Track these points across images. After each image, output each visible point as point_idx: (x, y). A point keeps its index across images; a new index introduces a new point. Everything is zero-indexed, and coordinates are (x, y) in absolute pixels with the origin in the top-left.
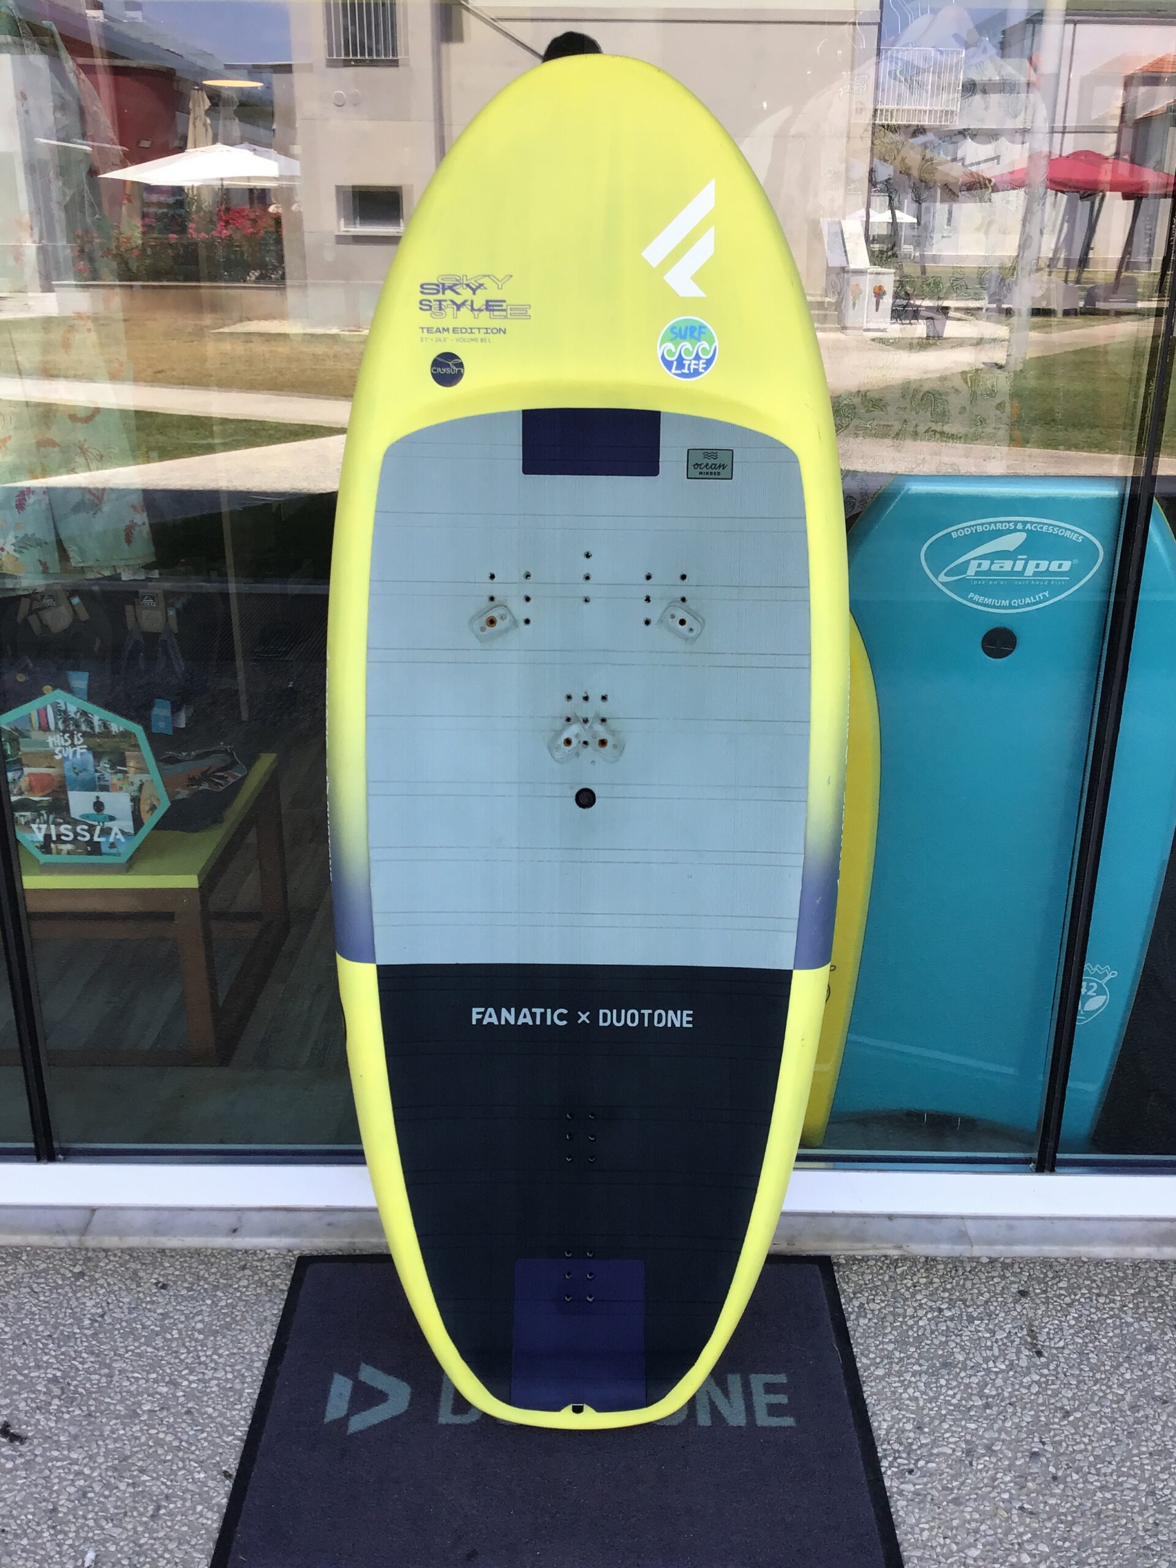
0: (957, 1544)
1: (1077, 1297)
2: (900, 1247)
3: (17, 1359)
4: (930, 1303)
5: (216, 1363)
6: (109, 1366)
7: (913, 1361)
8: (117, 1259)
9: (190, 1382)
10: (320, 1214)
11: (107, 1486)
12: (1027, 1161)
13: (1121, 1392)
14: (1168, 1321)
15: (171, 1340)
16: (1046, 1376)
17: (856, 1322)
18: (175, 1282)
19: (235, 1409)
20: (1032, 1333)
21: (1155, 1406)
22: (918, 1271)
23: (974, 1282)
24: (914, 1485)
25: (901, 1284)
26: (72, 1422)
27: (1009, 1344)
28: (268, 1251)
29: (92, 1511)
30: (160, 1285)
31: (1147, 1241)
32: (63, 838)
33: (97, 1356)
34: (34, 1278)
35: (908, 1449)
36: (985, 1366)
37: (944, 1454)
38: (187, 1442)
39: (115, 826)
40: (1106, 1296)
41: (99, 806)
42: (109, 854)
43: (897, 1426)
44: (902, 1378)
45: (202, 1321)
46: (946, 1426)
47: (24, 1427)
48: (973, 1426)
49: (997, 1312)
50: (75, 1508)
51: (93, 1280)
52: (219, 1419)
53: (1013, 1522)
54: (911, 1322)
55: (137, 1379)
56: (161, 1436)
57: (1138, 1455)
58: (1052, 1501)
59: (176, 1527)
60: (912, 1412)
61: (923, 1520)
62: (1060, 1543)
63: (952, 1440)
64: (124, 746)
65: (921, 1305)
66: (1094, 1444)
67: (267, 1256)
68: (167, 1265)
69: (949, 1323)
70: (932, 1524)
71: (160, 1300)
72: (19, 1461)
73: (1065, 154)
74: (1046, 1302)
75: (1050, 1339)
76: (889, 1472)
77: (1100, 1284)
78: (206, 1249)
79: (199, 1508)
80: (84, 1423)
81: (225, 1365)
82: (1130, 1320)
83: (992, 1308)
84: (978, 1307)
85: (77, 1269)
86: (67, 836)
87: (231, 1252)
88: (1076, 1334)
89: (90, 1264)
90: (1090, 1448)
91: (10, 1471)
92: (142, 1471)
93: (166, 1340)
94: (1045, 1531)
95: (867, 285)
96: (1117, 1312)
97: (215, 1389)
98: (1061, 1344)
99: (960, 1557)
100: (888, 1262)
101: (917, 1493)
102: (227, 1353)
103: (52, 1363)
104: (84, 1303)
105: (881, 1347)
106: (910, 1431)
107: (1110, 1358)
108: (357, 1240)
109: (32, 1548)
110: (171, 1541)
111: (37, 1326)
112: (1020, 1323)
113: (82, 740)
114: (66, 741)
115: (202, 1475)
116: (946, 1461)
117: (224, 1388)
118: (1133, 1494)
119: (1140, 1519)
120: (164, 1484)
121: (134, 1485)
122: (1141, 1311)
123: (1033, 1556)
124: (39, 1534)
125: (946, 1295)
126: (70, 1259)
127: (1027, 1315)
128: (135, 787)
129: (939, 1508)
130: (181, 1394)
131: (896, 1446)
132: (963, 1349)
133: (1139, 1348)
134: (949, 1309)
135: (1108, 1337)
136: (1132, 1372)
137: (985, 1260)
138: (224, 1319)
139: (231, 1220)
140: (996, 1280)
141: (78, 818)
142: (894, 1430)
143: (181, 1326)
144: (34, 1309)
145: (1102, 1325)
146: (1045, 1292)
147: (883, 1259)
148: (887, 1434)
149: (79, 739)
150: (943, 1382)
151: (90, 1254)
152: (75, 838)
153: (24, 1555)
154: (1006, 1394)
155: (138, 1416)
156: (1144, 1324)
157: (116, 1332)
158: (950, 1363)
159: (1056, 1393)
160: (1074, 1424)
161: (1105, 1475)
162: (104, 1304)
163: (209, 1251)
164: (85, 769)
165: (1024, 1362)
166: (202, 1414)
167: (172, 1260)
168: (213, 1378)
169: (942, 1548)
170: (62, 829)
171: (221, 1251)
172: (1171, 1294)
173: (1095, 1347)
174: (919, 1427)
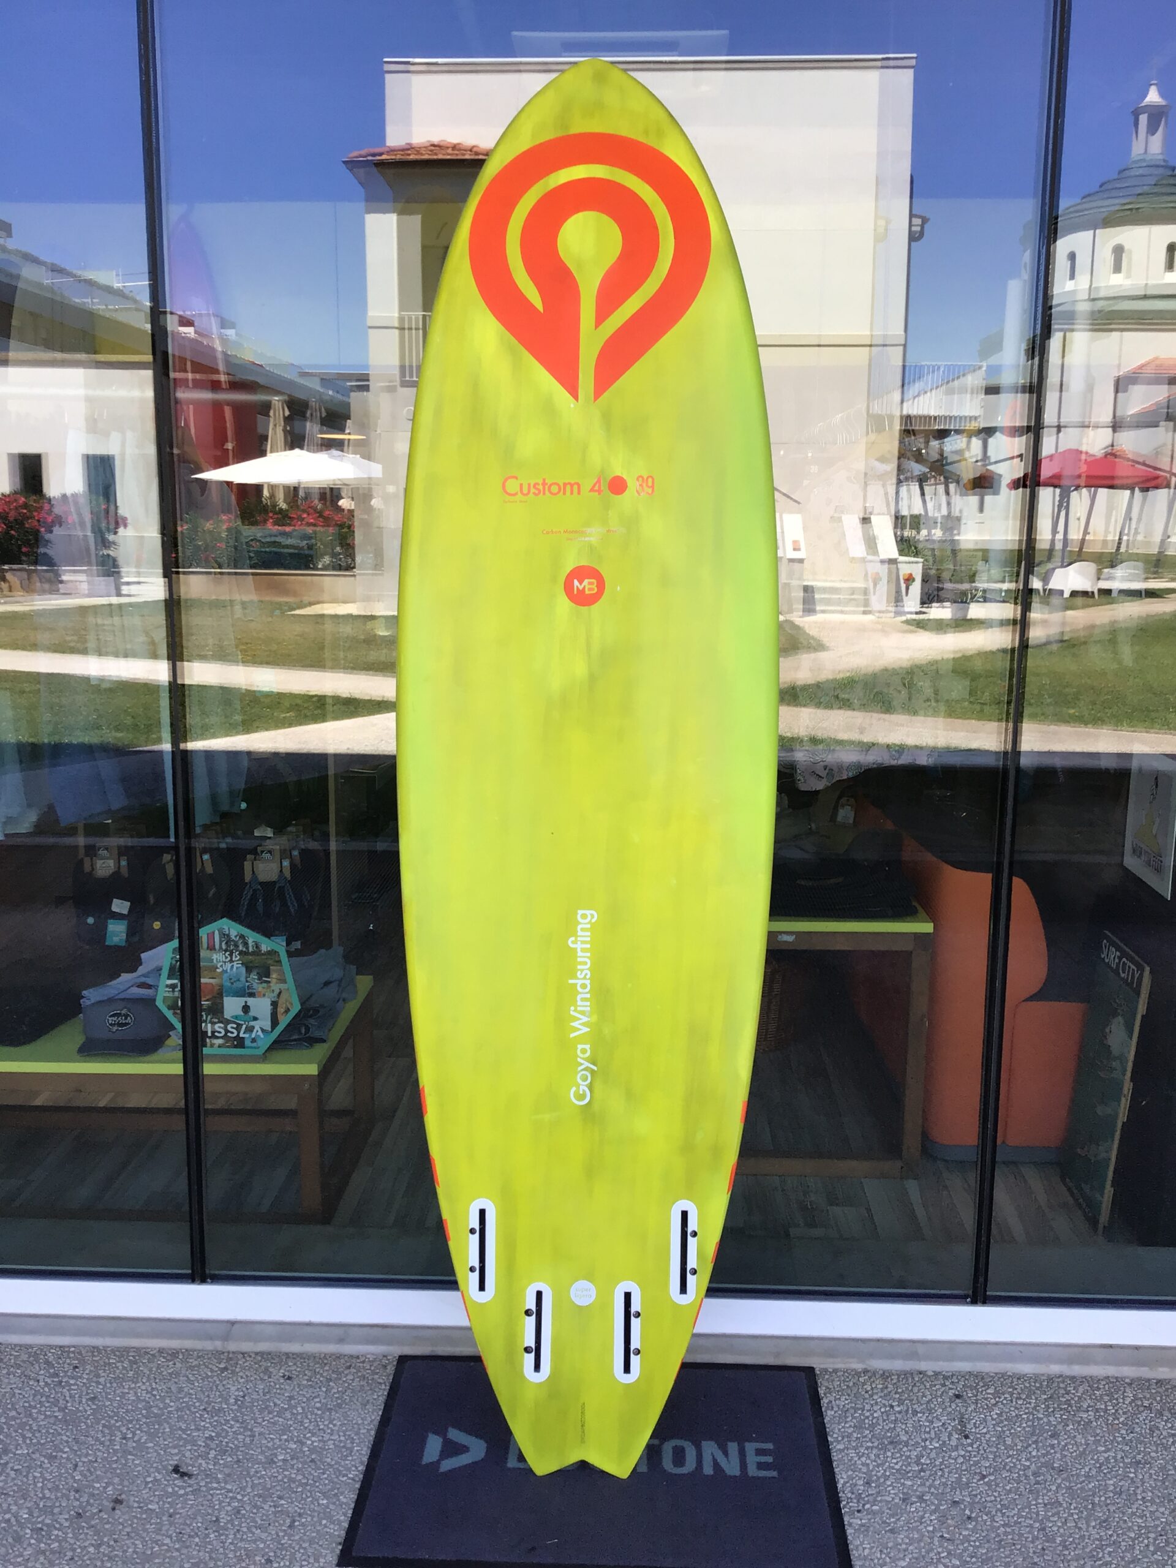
0: (890, 1558)
2: (863, 1362)
3: (181, 1424)
4: (883, 1402)
5: (332, 1430)
6: (251, 1430)
7: (867, 1439)
8: (252, 1359)
9: (313, 1442)
11: (255, 1506)
12: (964, 1297)
13: (1028, 1463)
14: (1071, 1417)
15: (298, 1414)
16: (970, 1452)
18: (297, 1376)
20: (962, 1424)
21: (1053, 1475)
22: (877, 1379)
23: (920, 1388)
24: (862, 1520)
25: (863, 1390)
26: (225, 1465)
27: (944, 1430)
28: (368, 1356)
29: (245, 1522)
30: (286, 1377)
31: (1060, 1361)
32: (216, 1034)
33: (242, 1423)
34: (190, 1372)
35: (858, 1496)
36: (923, 1444)
37: (887, 1501)
39: (256, 1025)
40: (1024, 1400)
41: (246, 1009)
42: (251, 1047)
43: (851, 1481)
44: (858, 1450)
45: (320, 1402)
46: (889, 1483)
47: (190, 1468)
48: (910, 1483)
49: (936, 1409)
50: (232, 1520)
51: (234, 1373)
52: (335, 1465)
53: (934, 1544)
54: (868, 1414)
55: (272, 1439)
56: (293, 1476)
57: (1036, 1505)
58: (965, 1533)
59: (307, 1533)
60: (864, 1473)
61: (866, 1542)
62: (968, 1559)
63: (892, 1492)
64: (269, 961)
65: (876, 1403)
66: (1002, 1497)
67: (367, 1360)
68: (290, 1364)
69: (897, 1415)
70: (872, 1545)
71: (287, 1387)
72: (189, 1489)
74: (976, 1403)
75: (976, 1428)
77: (1020, 1391)
78: (320, 1354)
80: (235, 1466)
81: (338, 1431)
82: (1041, 1417)
83: (932, 1406)
84: (922, 1405)
85: (222, 1366)
86: (220, 1032)
87: (338, 1357)
88: (997, 1424)
89: (232, 1362)
90: (998, 1499)
91: (182, 1495)
92: (280, 1498)
93: (293, 1414)
94: (958, 1551)
96: (1031, 1410)
97: (332, 1446)
98: (985, 1430)
100: (852, 1373)
101: (862, 1525)
102: (339, 1423)
103: (208, 1427)
104: (229, 1389)
105: (844, 1430)
106: (861, 1485)
107: (1021, 1441)
109: (202, 1543)
110: (304, 1540)
111: (195, 1403)
112: (953, 1416)
113: (238, 957)
114: (227, 958)
115: (325, 1500)
116: (887, 1505)
117: (338, 1446)
118: (1028, 1529)
119: (1032, 1545)
120: (297, 1506)
121: (275, 1506)
122: (1050, 1410)
123: (947, 1565)
124: (207, 1535)
125: (897, 1396)
126: (217, 1359)
127: (960, 1411)
128: (275, 994)
129: (879, 1533)
130: (306, 1449)
131: (849, 1495)
132: (907, 1432)
133: (1045, 1435)
134: (899, 1406)
136: (1038, 1451)
137: (930, 1376)
138: (336, 1401)
139: (340, 1332)
140: (937, 1387)
141: (229, 1018)
142: (848, 1485)
143: (303, 1405)
146: (976, 1396)
147: (848, 1371)
148: (844, 1486)
149: (236, 956)
150: (889, 1454)
151: (231, 1355)
152: (226, 1034)
153: (197, 1548)
154: (937, 1463)
155: (275, 1463)
156: (1052, 1420)
157: (255, 1408)
158: (896, 1442)
159: (976, 1463)
160: (988, 1484)
161: (1008, 1517)
162: (244, 1389)
163: (323, 1355)
164: (239, 980)
165: (954, 1443)
166: (323, 1463)
167: (294, 1361)
168: (329, 1440)
169: (879, 1560)
170: (217, 1027)
171: (331, 1355)
172: (1076, 1399)
173: (1011, 1434)
174: (868, 1483)
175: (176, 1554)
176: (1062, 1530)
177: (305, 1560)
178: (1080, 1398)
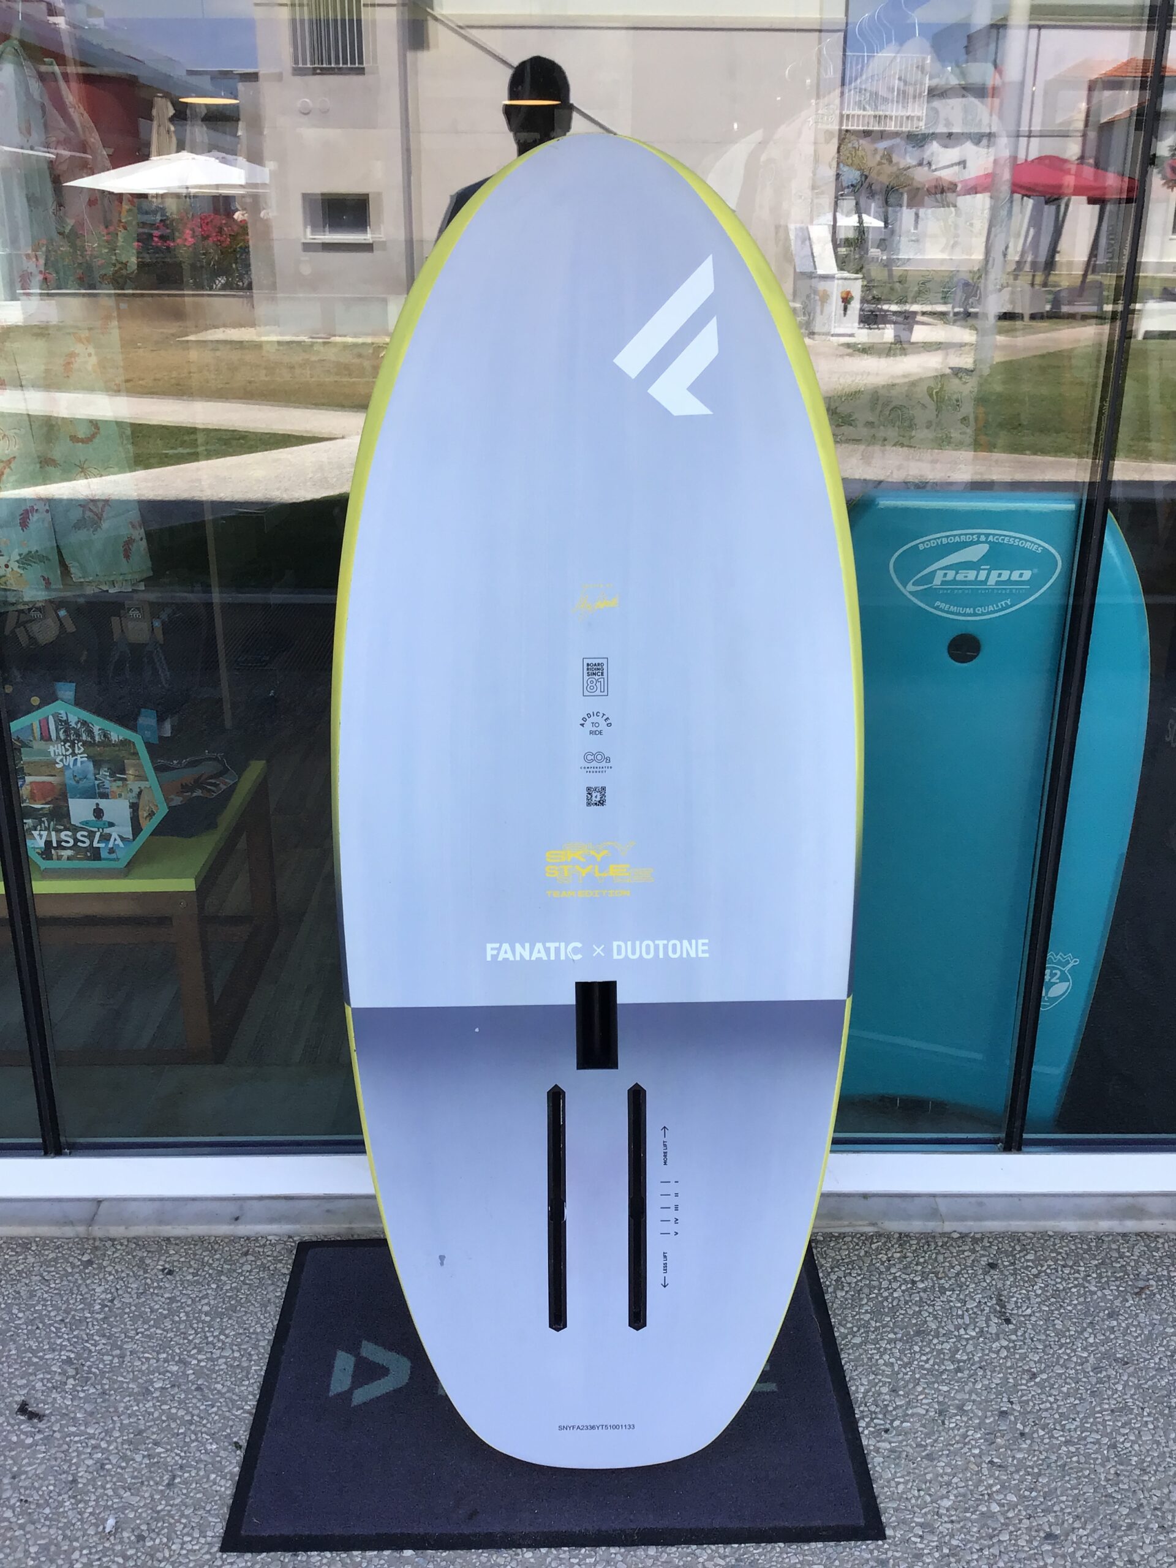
0: (930, 1495)
1: (1044, 1268)
2: (874, 1224)
3: (31, 1343)
4: (904, 1276)
5: (223, 1343)
6: (120, 1348)
7: (889, 1329)
8: (124, 1247)
9: (199, 1361)
10: (317, 1202)
11: (124, 1458)
12: (995, 1142)
13: (1085, 1355)
14: (1129, 1289)
15: (180, 1322)
16: (1014, 1341)
17: (834, 1295)
18: (181, 1269)
19: (244, 1385)
20: (1000, 1303)
21: (1117, 1368)
22: (892, 1246)
23: (946, 1255)
24: (890, 1443)
25: (876, 1259)
27: (979, 1313)
28: (269, 1238)
29: (111, 1481)
30: (166, 1271)
31: (1110, 1215)
32: (63, 844)
33: (109, 1338)
34: (44, 1267)
35: (884, 1411)
36: (956, 1333)
37: (918, 1414)
38: (198, 1416)
39: (114, 832)
40: (1071, 1267)
41: (98, 813)
42: (109, 860)
43: (873, 1390)
44: (878, 1346)
45: (208, 1304)
46: (919, 1389)
47: (41, 1405)
48: (946, 1388)
49: (968, 1283)
50: (94, 1479)
51: (101, 1267)
52: (228, 1395)
53: (983, 1475)
54: (886, 1294)
55: (147, 1359)
56: (174, 1411)
57: (1100, 1412)
58: (1020, 1455)
59: (192, 1494)
60: (887, 1376)
61: (899, 1475)
62: (1027, 1493)
63: (924, 1401)
64: (123, 754)
65: (895, 1278)
66: (1059, 1403)
67: (268, 1242)
68: (172, 1252)
69: (922, 1294)
70: (907, 1478)
71: (167, 1285)
72: (38, 1437)
73: (1031, 157)
74: (1014, 1274)
75: (1018, 1308)
76: (866, 1432)
77: (1065, 1256)
78: (210, 1237)
79: (213, 1476)
80: (99, 1400)
81: (232, 1344)
82: (1094, 1289)
83: (963, 1280)
84: (950, 1279)
85: (86, 1258)
86: (68, 842)
87: (233, 1239)
88: (1042, 1302)
89: (98, 1253)
90: (1055, 1406)
91: (30, 1446)
92: (156, 1444)
93: (174, 1322)
94: (1013, 1482)
95: (835, 290)
96: (1081, 1281)
97: (224, 1367)
98: (1029, 1311)
99: (934, 1507)
100: (863, 1238)
101: (892, 1451)
102: (233, 1333)
103: (65, 1345)
104: (94, 1290)
105: (857, 1317)
106: (886, 1394)
107: (1074, 1324)
108: (353, 1226)
109: (55, 1517)
110: (186, 1507)
111: (50, 1312)
112: (989, 1293)
113: (82, 749)
114: (67, 750)
115: (214, 1446)
116: (920, 1420)
117: (231, 1366)
118: (1095, 1447)
119: (1102, 1470)
120: (177, 1455)
121: (149, 1456)
122: (1103, 1280)
123: (1001, 1505)
124: (61, 1504)
125: (920, 1268)
126: (78, 1249)
127: (996, 1285)
128: (134, 794)
129: (914, 1463)
130: (191, 1372)
131: (873, 1408)
132: (936, 1318)
133: (1101, 1314)
134: (922, 1281)
135: (1074, 1304)
136: (1095, 1337)
137: (956, 1235)
138: (229, 1302)
139: (232, 1209)
140: (966, 1254)
141: (78, 824)
142: (870, 1394)
143: (188, 1309)
144: (45, 1296)
145: (1067, 1293)
146: (1013, 1264)
147: (858, 1235)
148: (864, 1397)
149: (79, 748)
150: (917, 1348)
151: (97, 1243)
152: (75, 844)
153: (48, 1523)
154: (976, 1359)
155: (150, 1393)
156: (1107, 1292)
157: (126, 1316)
158: (924, 1331)
159: (1024, 1357)
160: (1040, 1385)
161: (1070, 1430)
162: (113, 1290)
163: (213, 1239)
164: (85, 778)
165: (993, 1329)
166: (212, 1391)
167: (177, 1247)
168: (221, 1357)
169: (917, 1499)
170: (63, 835)
171: (224, 1238)
172: (1132, 1264)
173: (1060, 1314)
174: (894, 1391)
175: (18, 1533)
176: (1136, 1447)
177: (188, 1534)
178: (1137, 1262)
